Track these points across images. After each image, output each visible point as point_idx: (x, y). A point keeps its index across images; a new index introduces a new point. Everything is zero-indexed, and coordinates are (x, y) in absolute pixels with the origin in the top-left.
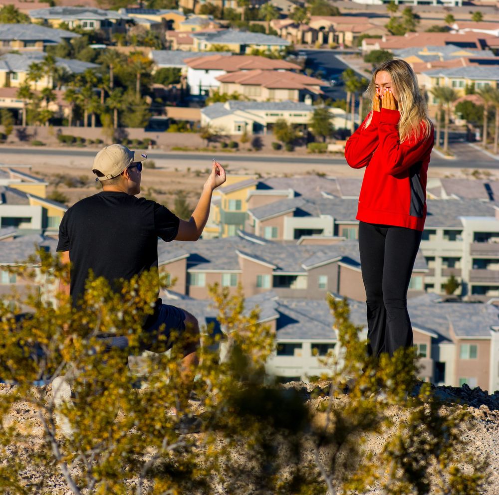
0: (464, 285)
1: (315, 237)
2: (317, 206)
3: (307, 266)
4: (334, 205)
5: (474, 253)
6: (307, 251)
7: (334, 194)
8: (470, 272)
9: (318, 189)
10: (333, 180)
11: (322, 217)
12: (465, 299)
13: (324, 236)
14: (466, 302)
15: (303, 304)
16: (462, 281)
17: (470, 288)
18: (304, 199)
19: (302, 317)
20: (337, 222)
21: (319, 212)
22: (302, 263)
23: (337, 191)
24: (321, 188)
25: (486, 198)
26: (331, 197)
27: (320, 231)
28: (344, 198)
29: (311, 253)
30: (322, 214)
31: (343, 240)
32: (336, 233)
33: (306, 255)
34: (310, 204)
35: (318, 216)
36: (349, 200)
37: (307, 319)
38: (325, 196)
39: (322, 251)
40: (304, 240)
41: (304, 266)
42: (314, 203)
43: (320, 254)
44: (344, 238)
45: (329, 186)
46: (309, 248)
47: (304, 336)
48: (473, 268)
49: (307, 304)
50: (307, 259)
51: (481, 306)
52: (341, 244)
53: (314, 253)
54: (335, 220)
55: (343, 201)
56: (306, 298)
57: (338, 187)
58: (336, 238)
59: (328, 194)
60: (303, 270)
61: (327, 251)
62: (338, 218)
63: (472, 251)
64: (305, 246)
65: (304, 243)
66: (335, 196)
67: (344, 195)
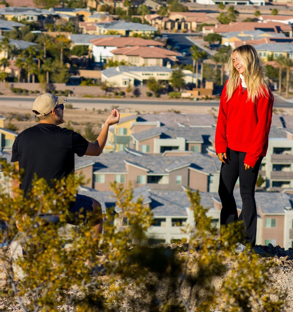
0: (267, 181)
1: (173, 151)
2: (175, 132)
3: (169, 170)
4: (186, 131)
5: (274, 161)
6: (169, 160)
7: (185, 124)
8: (271, 173)
9: (175, 121)
10: (185, 115)
11: (178, 138)
12: (268, 189)
13: (179, 151)
14: (269, 192)
15: (167, 193)
16: (266, 178)
17: (271, 183)
18: (167, 127)
19: (166, 202)
20: (187, 142)
21: (176, 135)
22: (166, 167)
23: (187, 122)
24: (177, 120)
25: (281, 126)
26: (183, 126)
27: (177, 148)
28: (191, 126)
29: (171, 161)
30: (178, 137)
32: (187, 148)
33: (168, 163)
34: (170, 131)
35: (175, 138)
36: (195, 128)
37: (169, 203)
38: (180, 125)
39: (178, 160)
40: (166, 153)
41: (167, 170)
42: (173, 130)
43: (177, 162)
44: (192, 152)
45: (182, 119)
46: (170, 158)
47: (167, 213)
48: (273, 170)
49: (169, 193)
50: (169, 165)
51: (278, 194)
52: (190, 155)
53: (173, 161)
54: (186, 141)
55: (191, 128)
56: (168, 190)
57: (188, 120)
58: (187, 152)
59: (182, 124)
60: (166, 172)
61: (181, 160)
62: (188, 139)
64: (167, 157)
65: (167, 155)
66: (186, 126)
67: (192, 125)
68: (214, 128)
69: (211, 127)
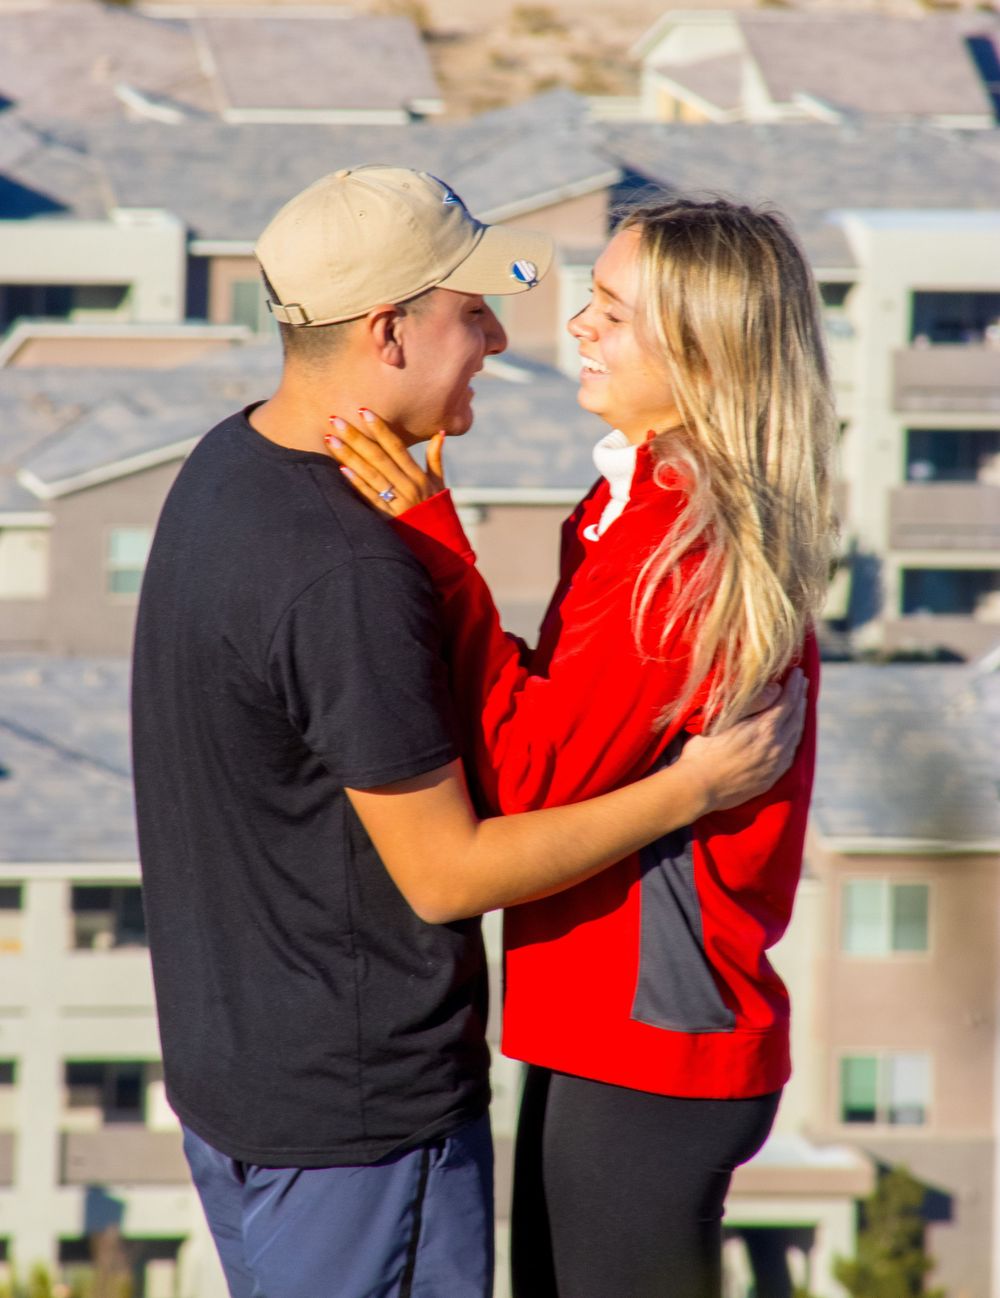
0: (862, 569)
1: (85, 322)
2: (95, 165)
3: (47, 480)
4: (187, 155)
5: (915, 401)
6: (46, 400)
7: (185, 96)
8: (895, 501)
9: (99, 74)
10: (178, 25)
11: (123, 218)
12: (869, 636)
13: (132, 322)
14: (872, 656)
15: (30, 678)
16: (854, 544)
17: (891, 582)
18: (27, 126)
19: (23, 746)
20: (201, 248)
21: (106, 192)
22: (22, 461)
23: (201, 80)
24: (114, 66)
25: (977, 113)
26: (167, 115)
27: (112, 295)
28: (234, 117)
29: (67, 412)
30: (125, 204)
31: (235, 343)
32: (197, 303)
33: (42, 422)
34: (58, 153)
35: (101, 215)
36: (262, 129)
37: (48, 755)
38: (140, 108)
39: (126, 400)
40: (27, 343)
41: (29, 481)
42: (80, 148)
43: (113, 416)
44: (239, 331)
45: (157, 56)
46: (54, 384)
47: (33, 844)
48: (909, 477)
49: (47, 677)
50: (48, 442)
51: (947, 678)
52: (227, 361)
53: (85, 410)
54: (191, 236)
55: (231, 134)
56: (40, 645)
57: (207, 64)
58: (196, 330)
59: (154, 97)
60: (28, 502)
61: (148, 398)
62: (200, 222)
63: (904, 392)
64: (37, 373)
65: (29, 359)
66: (190, 110)
67: (235, 104)
68: (419, 128)
69: (397, 118)
